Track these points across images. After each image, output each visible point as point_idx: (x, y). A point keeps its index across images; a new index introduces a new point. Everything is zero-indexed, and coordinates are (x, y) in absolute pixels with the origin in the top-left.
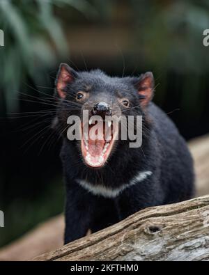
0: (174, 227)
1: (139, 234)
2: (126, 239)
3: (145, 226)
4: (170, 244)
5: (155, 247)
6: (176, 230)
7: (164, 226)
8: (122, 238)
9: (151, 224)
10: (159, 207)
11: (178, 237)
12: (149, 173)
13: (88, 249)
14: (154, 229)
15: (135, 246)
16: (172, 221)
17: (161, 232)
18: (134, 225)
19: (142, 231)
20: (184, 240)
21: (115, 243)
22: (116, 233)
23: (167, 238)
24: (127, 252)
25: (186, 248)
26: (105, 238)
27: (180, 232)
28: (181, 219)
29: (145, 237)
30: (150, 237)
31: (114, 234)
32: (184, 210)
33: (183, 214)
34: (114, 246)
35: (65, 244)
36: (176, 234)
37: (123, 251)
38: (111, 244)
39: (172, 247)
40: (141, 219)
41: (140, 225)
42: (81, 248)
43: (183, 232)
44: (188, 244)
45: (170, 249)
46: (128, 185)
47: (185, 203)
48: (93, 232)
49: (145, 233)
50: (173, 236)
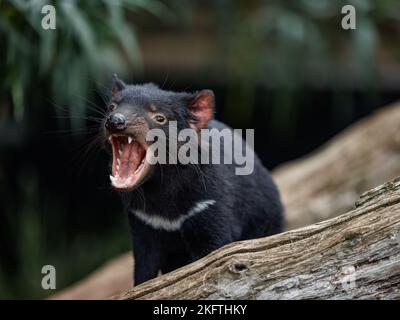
0: (264, 265)
1: (222, 272)
2: (208, 279)
3: (230, 264)
4: (258, 284)
5: (241, 288)
6: (266, 268)
7: (252, 263)
8: (204, 278)
9: (237, 262)
10: (246, 242)
11: (268, 276)
12: (211, 202)
13: (164, 290)
14: (240, 267)
15: (218, 287)
16: (260, 257)
17: (249, 271)
18: (217, 262)
19: (227, 270)
20: (274, 279)
21: (195, 283)
22: (197, 271)
23: (255, 277)
24: (210, 294)
25: (278, 290)
26: (184, 277)
27: (270, 271)
28: (271, 256)
29: (230, 276)
30: (236, 277)
31: (194, 273)
32: (275, 246)
33: (274, 250)
34: (195, 286)
35: (136, 285)
36: (266, 272)
37: (205, 292)
38: (191, 285)
39: (261, 287)
40: (225, 256)
41: (224, 262)
42: (157, 289)
43: (274, 270)
44: (279, 284)
45: (259, 290)
46: (186, 216)
47: (276, 238)
48: (164, 273)
49: (230, 272)
50: (261, 275)
